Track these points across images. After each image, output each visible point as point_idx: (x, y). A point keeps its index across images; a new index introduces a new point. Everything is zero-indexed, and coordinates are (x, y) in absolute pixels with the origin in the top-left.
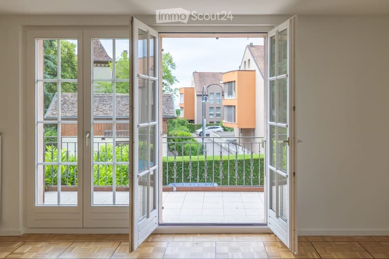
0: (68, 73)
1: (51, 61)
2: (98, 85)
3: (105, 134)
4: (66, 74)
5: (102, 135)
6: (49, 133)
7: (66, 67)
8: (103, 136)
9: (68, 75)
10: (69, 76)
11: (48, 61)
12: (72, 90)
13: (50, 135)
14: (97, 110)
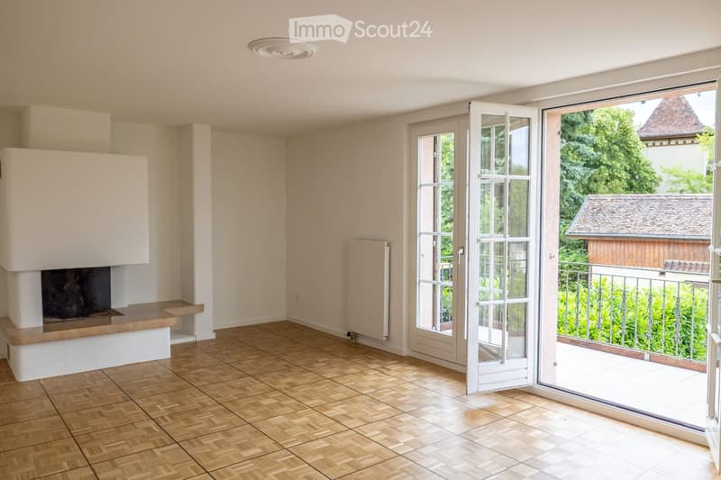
0: (619, 161)
1: (586, 144)
2: (676, 179)
3: (666, 265)
4: (614, 162)
5: (659, 266)
6: (572, 257)
7: (616, 151)
8: (662, 270)
9: (618, 165)
10: (621, 166)
11: (581, 145)
12: (621, 189)
13: (574, 261)
14: (653, 224)
